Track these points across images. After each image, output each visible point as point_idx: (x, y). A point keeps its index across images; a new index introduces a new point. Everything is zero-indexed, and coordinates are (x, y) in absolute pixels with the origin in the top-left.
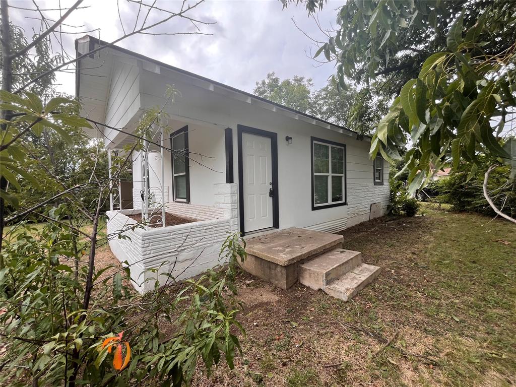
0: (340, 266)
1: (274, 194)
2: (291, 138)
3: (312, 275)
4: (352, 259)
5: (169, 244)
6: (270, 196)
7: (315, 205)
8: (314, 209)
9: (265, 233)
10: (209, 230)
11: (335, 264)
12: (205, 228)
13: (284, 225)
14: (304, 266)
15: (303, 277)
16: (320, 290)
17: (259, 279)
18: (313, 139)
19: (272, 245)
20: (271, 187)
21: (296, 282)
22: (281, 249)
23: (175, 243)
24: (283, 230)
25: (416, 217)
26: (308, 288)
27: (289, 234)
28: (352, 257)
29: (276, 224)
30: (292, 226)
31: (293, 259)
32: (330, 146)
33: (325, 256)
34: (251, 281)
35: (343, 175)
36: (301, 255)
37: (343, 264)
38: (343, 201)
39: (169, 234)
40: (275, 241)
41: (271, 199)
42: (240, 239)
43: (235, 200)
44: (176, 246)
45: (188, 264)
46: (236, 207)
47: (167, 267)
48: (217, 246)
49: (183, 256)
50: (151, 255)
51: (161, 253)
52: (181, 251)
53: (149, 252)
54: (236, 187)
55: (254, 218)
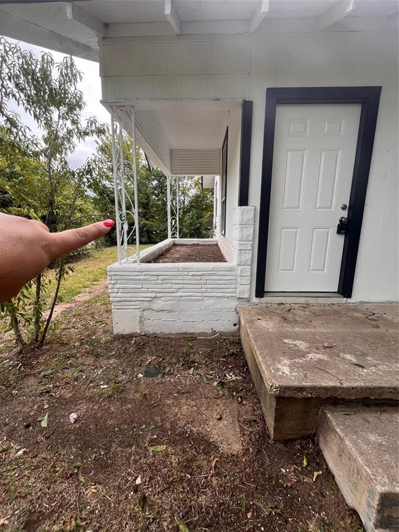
1: (351, 228)
5: (140, 286)
6: (339, 232)
9: (311, 301)
10: (197, 277)
12: (191, 273)
13: (364, 291)
16: (354, 513)
20: (344, 214)
22: (302, 345)
23: (147, 286)
24: (361, 302)
29: (346, 287)
36: (336, 387)
39: (141, 273)
41: (341, 240)
42: (255, 300)
43: (249, 236)
44: (150, 290)
45: (165, 316)
46: (250, 248)
47: (138, 313)
48: (210, 302)
49: (158, 304)
50: (119, 295)
51: (130, 295)
52: (155, 297)
53: (116, 290)
54: (253, 212)
55: (292, 270)
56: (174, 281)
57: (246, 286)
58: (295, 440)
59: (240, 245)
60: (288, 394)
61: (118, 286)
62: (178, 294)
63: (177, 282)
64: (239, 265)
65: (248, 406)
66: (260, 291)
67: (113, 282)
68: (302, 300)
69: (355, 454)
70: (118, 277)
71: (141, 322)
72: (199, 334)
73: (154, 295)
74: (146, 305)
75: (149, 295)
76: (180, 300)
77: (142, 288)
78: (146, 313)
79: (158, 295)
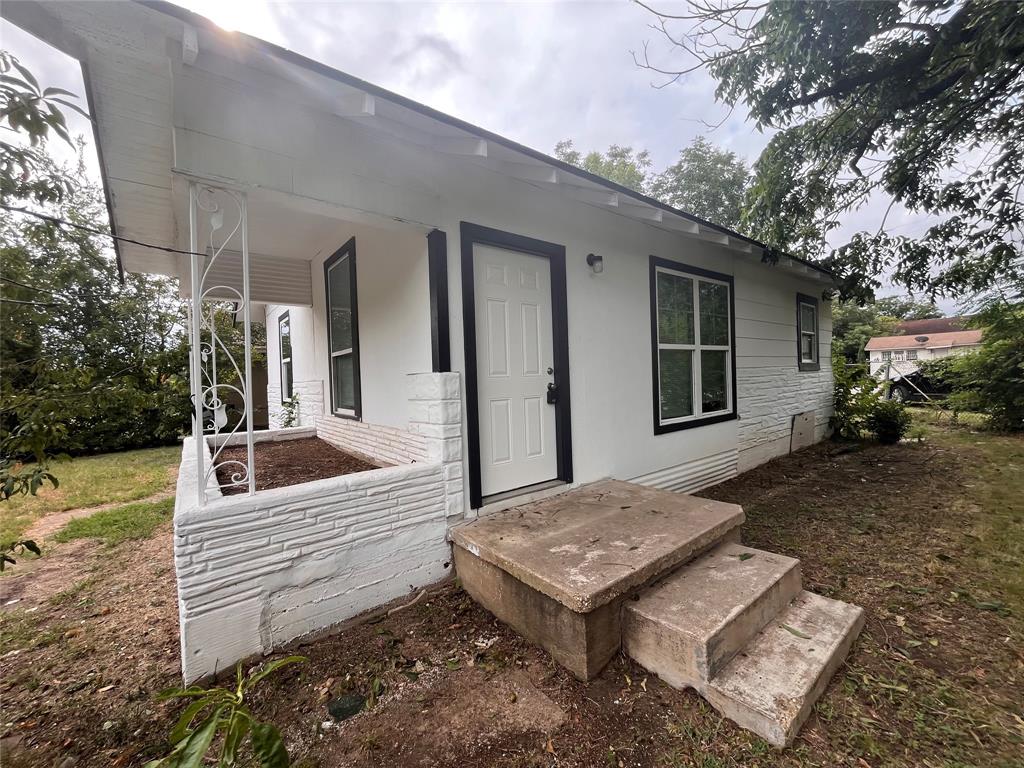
0: (747, 610)
1: (559, 396)
2: (600, 258)
3: (666, 643)
4: (777, 583)
5: (265, 541)
6: (549, 402)
7: (663, 423)
8: (659, 430)
9: (537, 496)
10: (381, 497)
11: (732, 606)
12: (369, 492)
13: (586, 472)
14: (640, 609)
15: (636, 641)
16: (689, 690)
17: (514, 634)
18: (655, 261)
19: (551, 534)
20: (551, 379)
21: (618, 653)
22: (573, 549)
23: (280, 536)
24: (583, 486)
25: (901, 445)
26: (653, 677)
27: (599, 498)
28: (778, 576)
29: (565, 472)
30: (606, 475)
31: (608, 590)
32: (696, 279)
33: (697, 571)
34: (490, 643)
35: (728, 348)
36: (631, 575)
37: (755, 604)
38: (729, 410)
39: (265, 512)
40: (561, 521)
41: (551, 410)
42: (471, 514)
43: (456, 416)
44: (286, 544)
45: (318, 593)
46: (459, 434)
47: (258, 604)
48: (405, 536)
49: (301, 574)
50: (208, 575)
51: (239, 567)
52: (300, 556)
53: (199, 567)
54: (458, 380)
55: (509, 458)
56: (338, 514)
57: (457, 497)
58: (605, 667)
59: (445, 431)
60: (600, 602)
61: (204, 555)
62: (347, 537)
63: (345, 513)
64: (446, 462)
65: (534, 665)
66: (477, 500)
67: (191, 548)
68: (526, 499)
69: (674, 627)
70: (206, 534)
71: (263, 624)
72: (390, 605)
73: (296, 553)
74: (278, 580)
75: (286, 555)
76: (351, 548)
77: (268, 544)
78: (275, 600)
79: (305, 550)
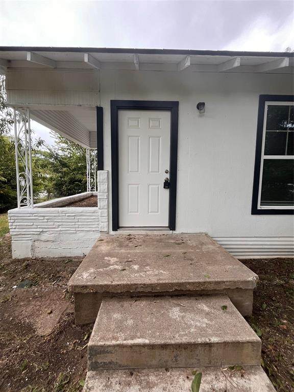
0: (152, 347)
1: (171, 185)
2: (203, 104)
5: (32, 224)
6: (165, 187)
10: (71, 218)
12: (67, 215)
20: (168, 176)
22: (113, 261)
23: (37, 224)
24: (182, 233)
29: (172, 225)
39: (31, 215)
42: (112, 233)
43: (105, 190)
44: (39, 226)
45: (49, 245)
46: (106, 198)
47: (30, 243)
49: (44, 237)
50: (17, 230)
51: (24, 230)
52: (42, 232)
53: (14, 227)
54: (106, 174)
56: (55, 220)
59: (99, 196)
62: (59, 229)
63: (58, 221)
64: (99, 209)
66: (116, 226)
67: (12, 221)
70: (15, 218)
71: (32, 249)
73: (41, 230)
74: (36, 237)
75: (38, 230)
76: (60, 233)
78: (36, 243)
79: (44, 230)
